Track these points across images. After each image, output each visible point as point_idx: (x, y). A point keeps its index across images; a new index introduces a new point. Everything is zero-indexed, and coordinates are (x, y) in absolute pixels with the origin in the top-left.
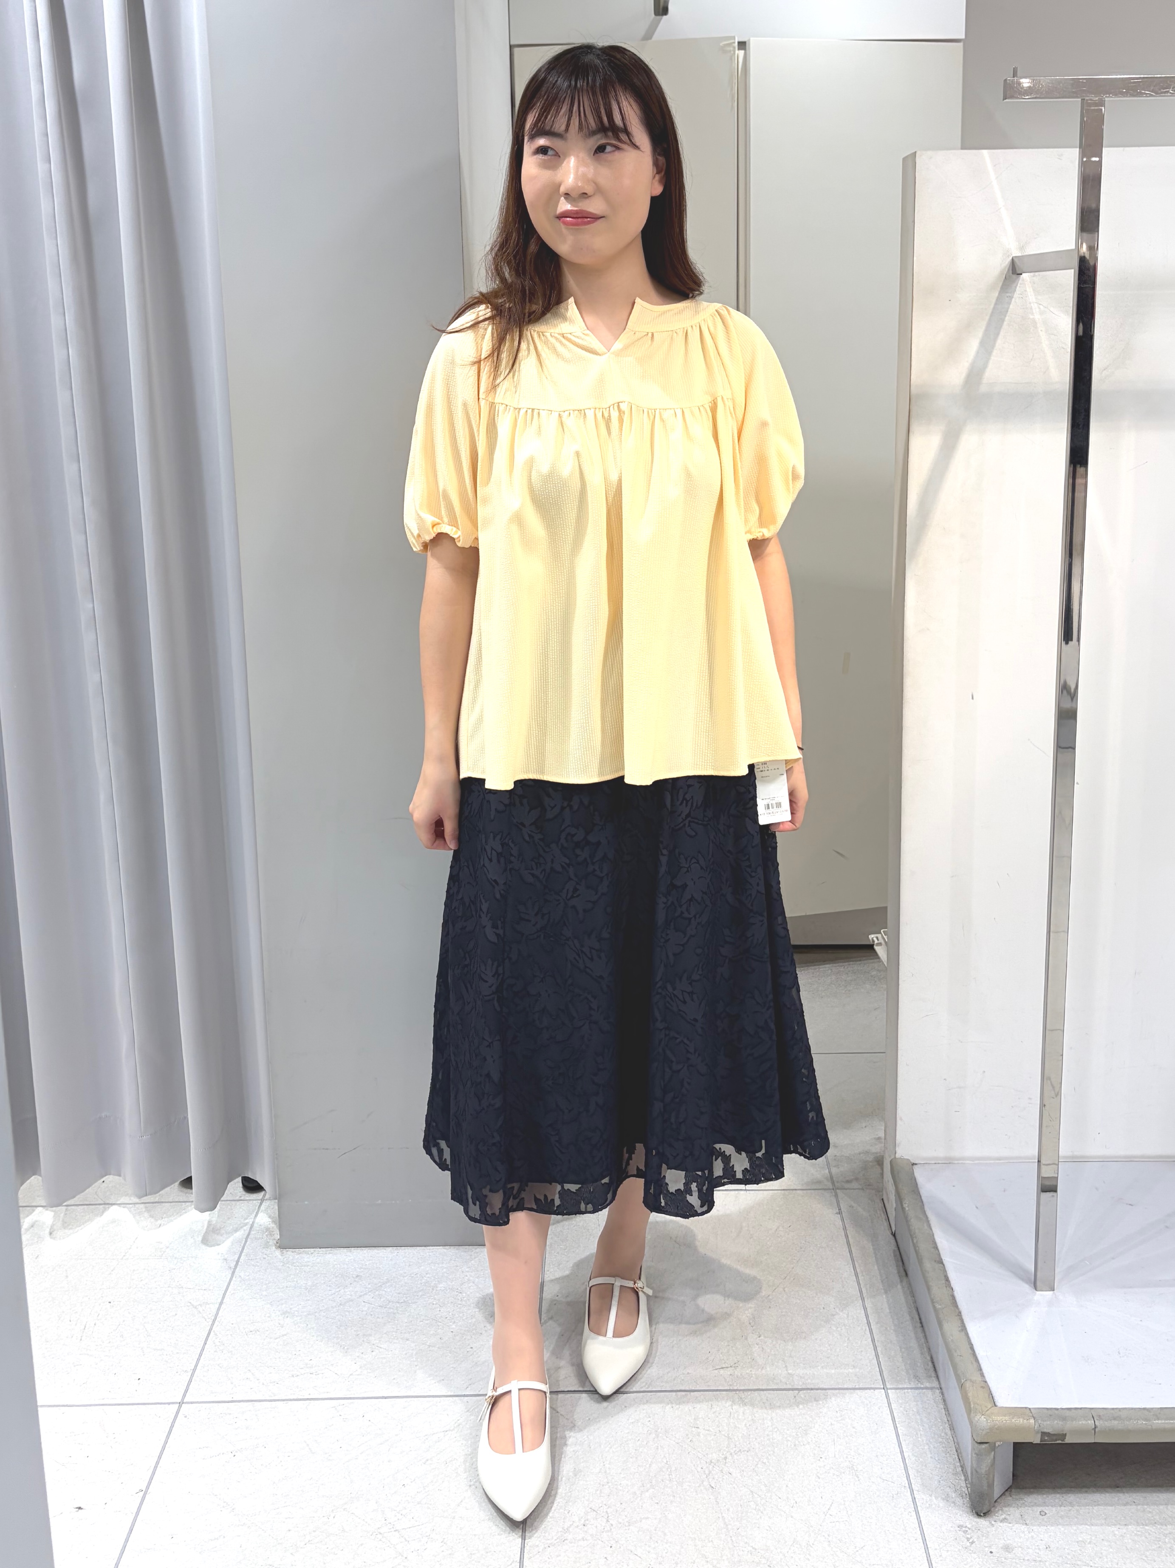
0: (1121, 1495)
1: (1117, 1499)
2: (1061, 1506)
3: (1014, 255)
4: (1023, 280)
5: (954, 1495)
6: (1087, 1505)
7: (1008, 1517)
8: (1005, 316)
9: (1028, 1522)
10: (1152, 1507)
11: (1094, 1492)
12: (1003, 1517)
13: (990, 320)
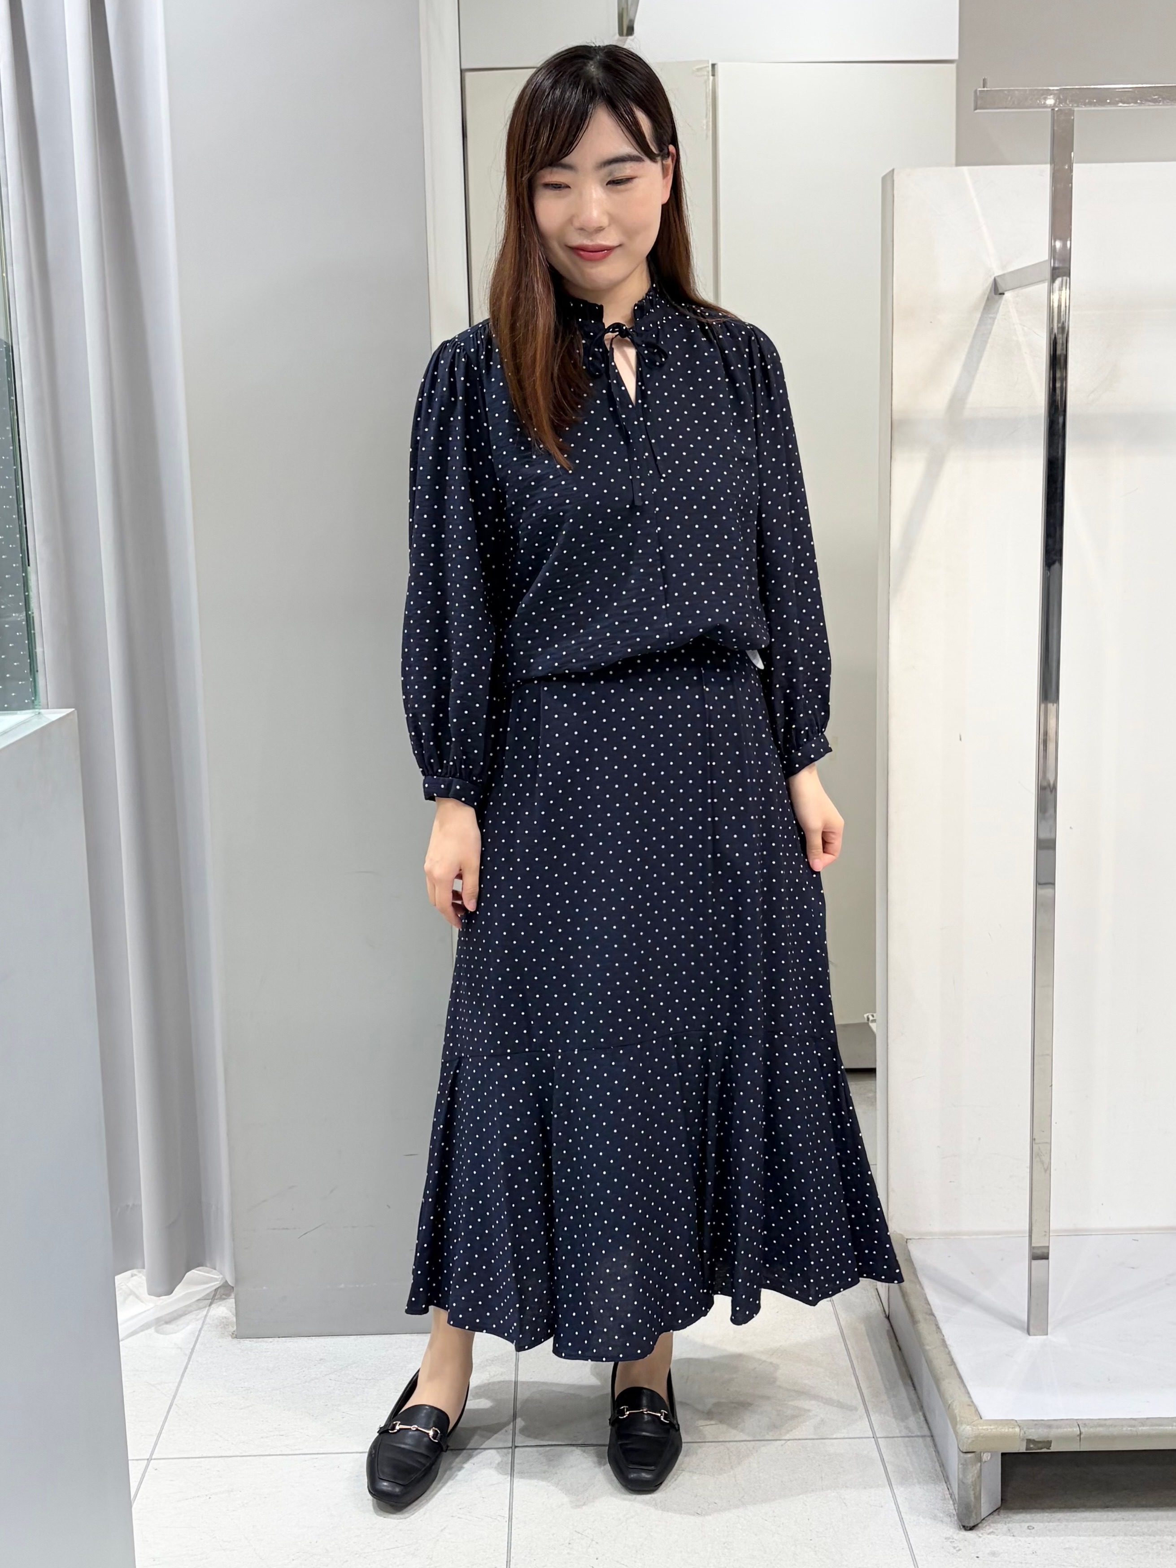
0: (1110, 1514)
1: (1105, 1517)
2: (1049, 1522)
3: (996, 275)
4: (1006, 301)
5: (941, 1515)
6: (1075, 1521)
7: (995, 1531)
8: (988, 338)
9: (1015, 1534)
10: (1141, 1523)
11: (1083, 1511)
12: (991, 1530)
13: (973, 342)
